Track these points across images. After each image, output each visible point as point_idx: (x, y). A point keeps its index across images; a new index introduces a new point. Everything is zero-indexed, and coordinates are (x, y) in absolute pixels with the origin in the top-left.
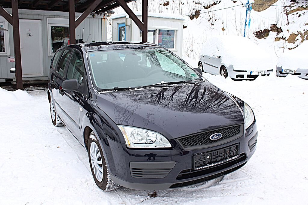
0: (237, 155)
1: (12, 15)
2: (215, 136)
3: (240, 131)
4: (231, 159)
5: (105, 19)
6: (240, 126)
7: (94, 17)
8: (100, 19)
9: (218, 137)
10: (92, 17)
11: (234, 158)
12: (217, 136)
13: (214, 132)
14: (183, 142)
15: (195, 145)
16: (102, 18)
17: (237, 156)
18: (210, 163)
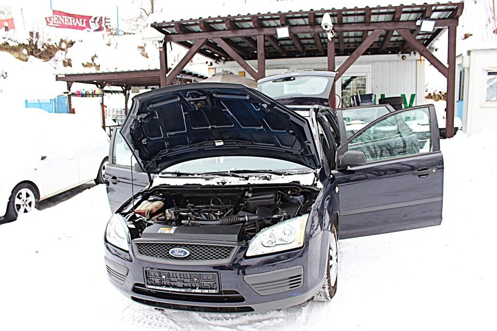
0: (213, 289)
1: (257, 71)
2: (176, 252)
3: (228, 255)
4: (200, 291)
5: (422, 61)
6: (232, 248)
7: (403, 59)
8: (415, 62)
9: (182, 254)
10: (401, 59)
11: (206, 291)
12: (179, 252)
13: (176, 246)
14: (140, 248)
15: (152, 256)
16: (417, 60)
17: (214, 291)
18: (167, 286)
